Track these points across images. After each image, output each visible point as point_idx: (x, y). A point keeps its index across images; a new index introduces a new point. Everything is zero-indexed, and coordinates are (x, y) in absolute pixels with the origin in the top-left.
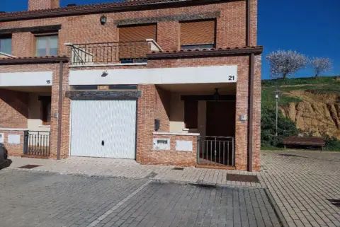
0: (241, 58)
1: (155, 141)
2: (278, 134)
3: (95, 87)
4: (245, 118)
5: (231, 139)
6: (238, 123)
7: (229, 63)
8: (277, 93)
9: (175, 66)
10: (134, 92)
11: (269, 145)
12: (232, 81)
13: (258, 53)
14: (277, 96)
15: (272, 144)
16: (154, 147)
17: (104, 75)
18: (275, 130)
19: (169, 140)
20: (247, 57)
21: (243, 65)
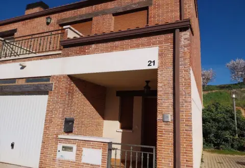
0: (162, 37)
1: (60, 147)
2: (239, 136)
3: (13, 80)
4: (170, 118)
5: (151, 150)
6: (161, 126)
7: (149, 45)
8: (233, 93)
9: (89, 53)
10: (46, 85)
11: (230, 147)
12: (152, 67)
13: (184, 29)
14: (234, 96)
15: (232, 146)
16: (59, 155)
17: (23, 67)
18: (235, 131)
19: (75, 147)
20: (170, 36)
21: (165, 45)
